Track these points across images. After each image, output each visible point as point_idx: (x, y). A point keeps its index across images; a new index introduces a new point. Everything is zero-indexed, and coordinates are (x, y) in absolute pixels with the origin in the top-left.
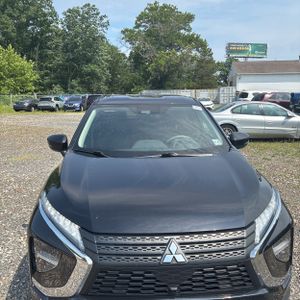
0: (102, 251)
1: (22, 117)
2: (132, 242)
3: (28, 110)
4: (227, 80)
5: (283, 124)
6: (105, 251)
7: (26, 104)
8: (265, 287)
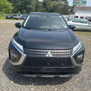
0: (29, 53)
1: (8, 21)
2: (37, 51)
3: (10, 19)
4: (72, 12)
5: (88, 26)
6: (30, 53)
7: (9, 17)
8: (74, 66)
